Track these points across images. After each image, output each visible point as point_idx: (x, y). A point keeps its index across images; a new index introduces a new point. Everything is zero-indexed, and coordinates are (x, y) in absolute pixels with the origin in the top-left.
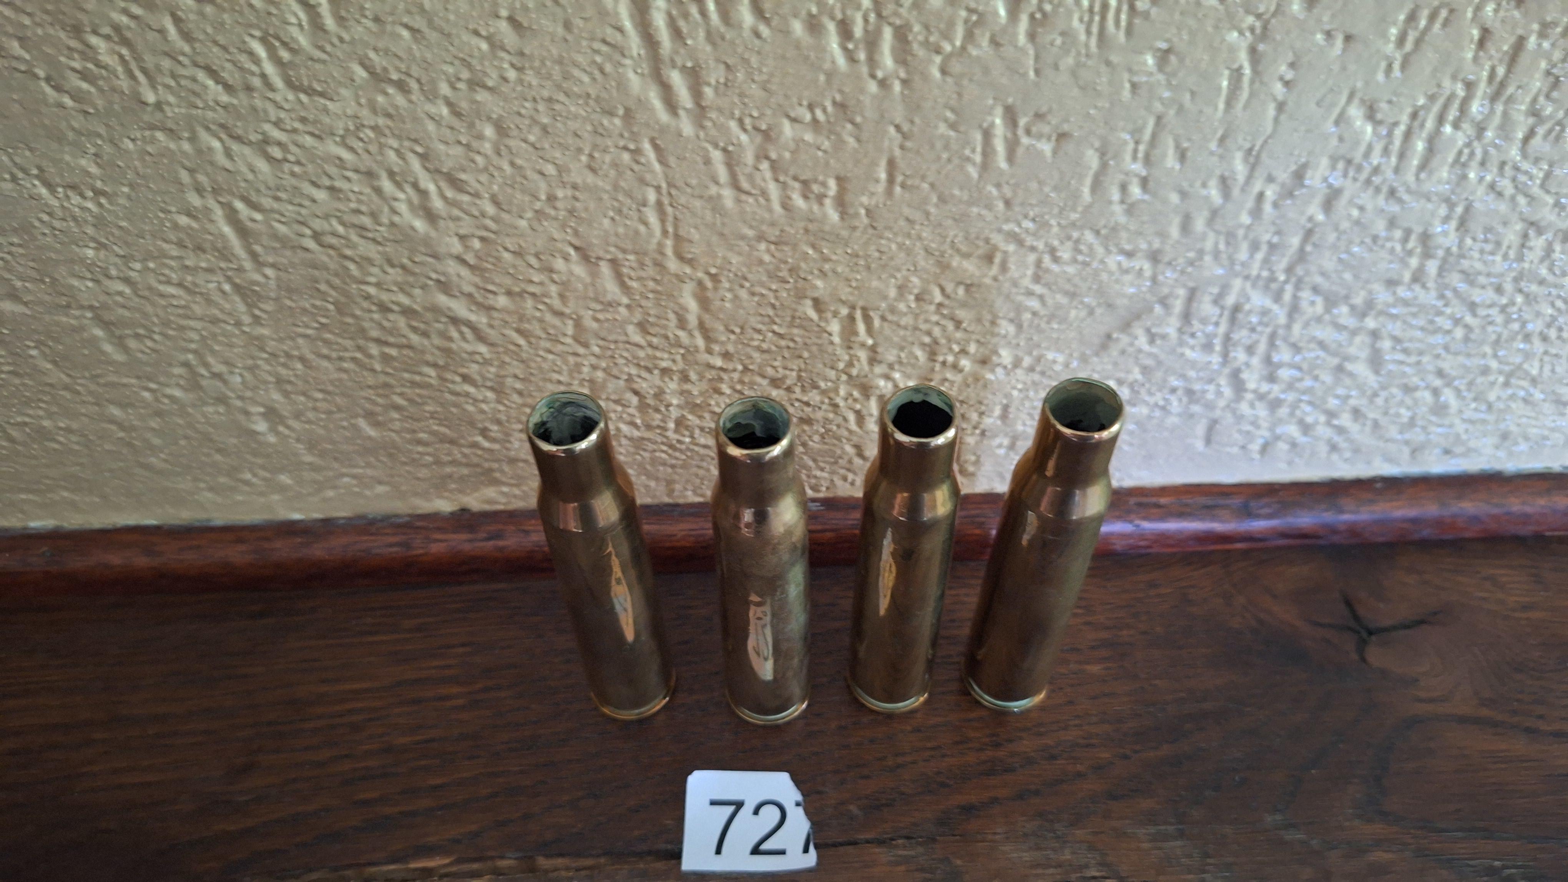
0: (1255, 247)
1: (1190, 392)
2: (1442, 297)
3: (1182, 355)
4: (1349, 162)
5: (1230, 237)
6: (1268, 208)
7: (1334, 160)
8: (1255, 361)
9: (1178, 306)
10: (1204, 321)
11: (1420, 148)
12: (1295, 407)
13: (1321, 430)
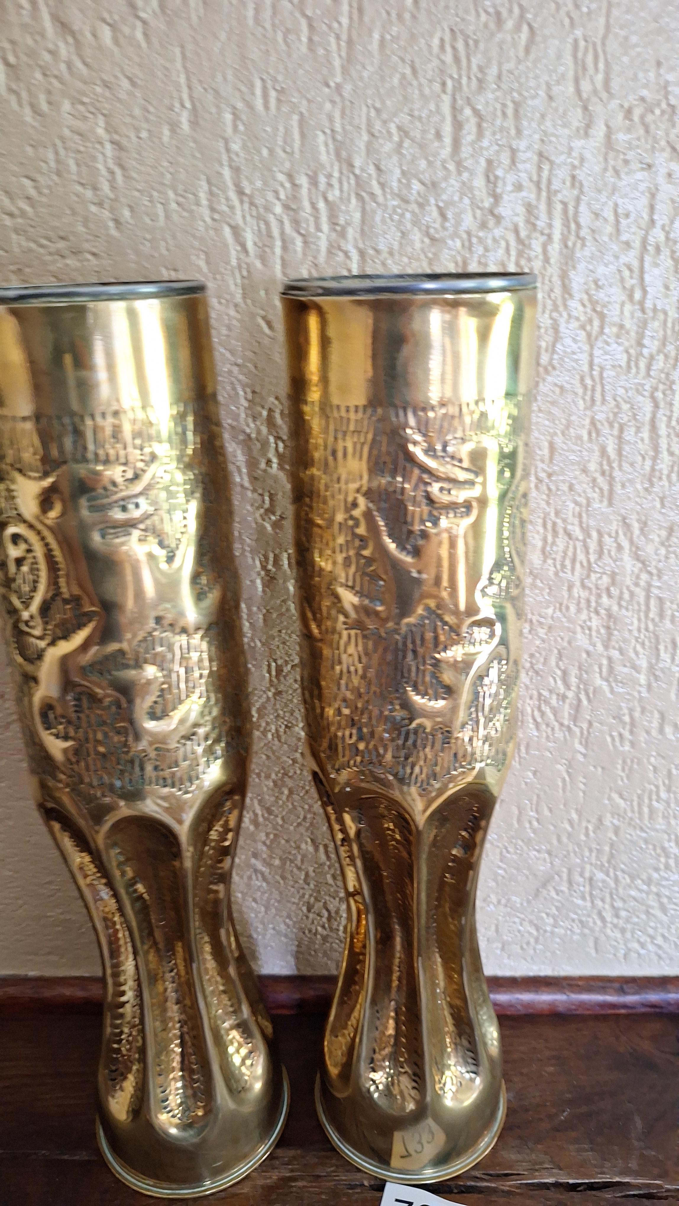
0: (591, 850)
1: (581, 922)
3: (572, 901)
4: (619, 815)
5: (579, 846)
6: (591, 834)
7: (613, 815)
8: (607, 907)
9: (565, 876)
10: (578, 885)
11: (646, 810)
12: (633, 932)
13: (650, 947)
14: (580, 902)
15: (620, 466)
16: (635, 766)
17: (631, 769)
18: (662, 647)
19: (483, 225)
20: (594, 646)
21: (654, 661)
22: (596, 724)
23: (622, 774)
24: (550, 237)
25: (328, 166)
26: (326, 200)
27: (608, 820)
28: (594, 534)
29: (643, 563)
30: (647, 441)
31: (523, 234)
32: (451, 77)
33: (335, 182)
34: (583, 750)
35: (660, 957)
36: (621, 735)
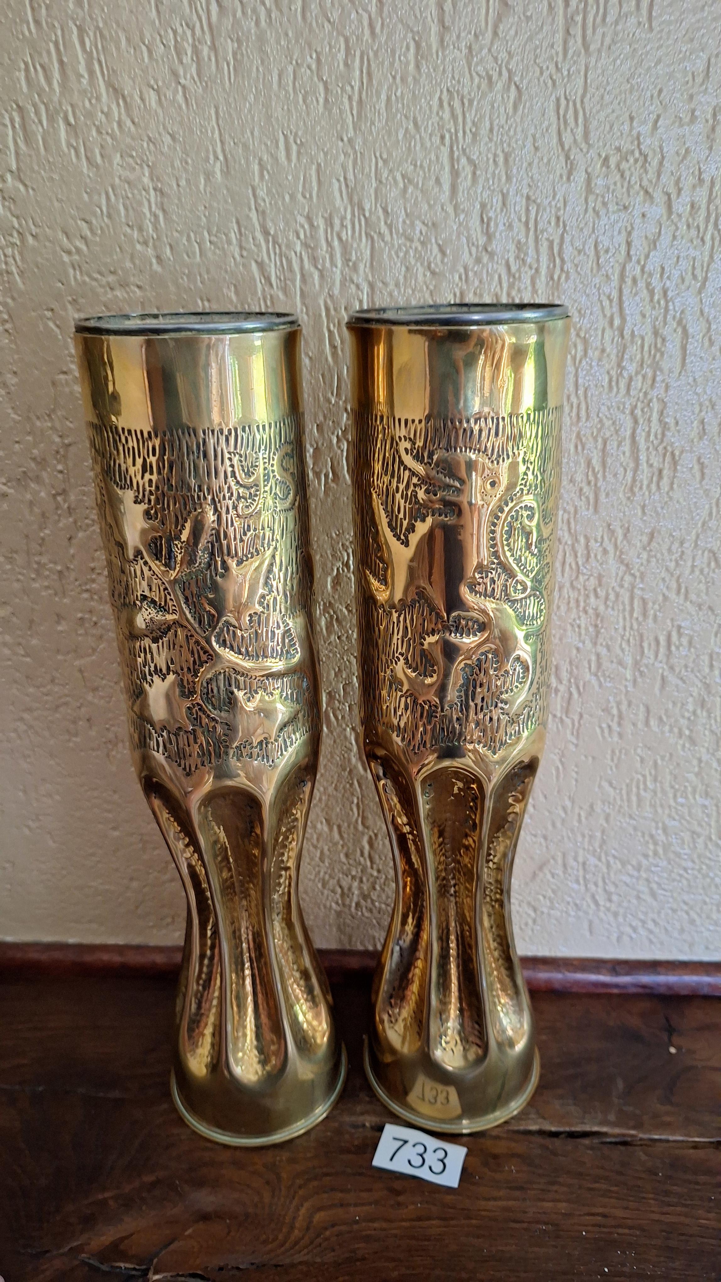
0: (583, 836)
1: (576, 905)
2: (670, 863)
3: (567, 885)
4: (609, 803)
5: (572, 830)
6: (583, 819)
7: (603, 802)
8: (600, 890)
9: (560, 861)
10: (572, 868)
11: (634, 799)
12: (625, 917)
13: (641, 931)
14: (575, 886)
15: (604, 477)
16: (623, 757)
17: (619, 759)
18: (645, 645)
19: (478, 260)
20: (584, 643)
21: (638, 658)
22: (585, 716)
23: (611, 764)
24: (537, 270)
25: (342, 210)
26: (340, 239)
27: (598, 808)
28: (582, 540)
30: (627, 454)
31: (514, 269)
32: (449, 131)
33: (348, 223)
34: (575, 741)
35: (651, 942)
36: (609, 727)
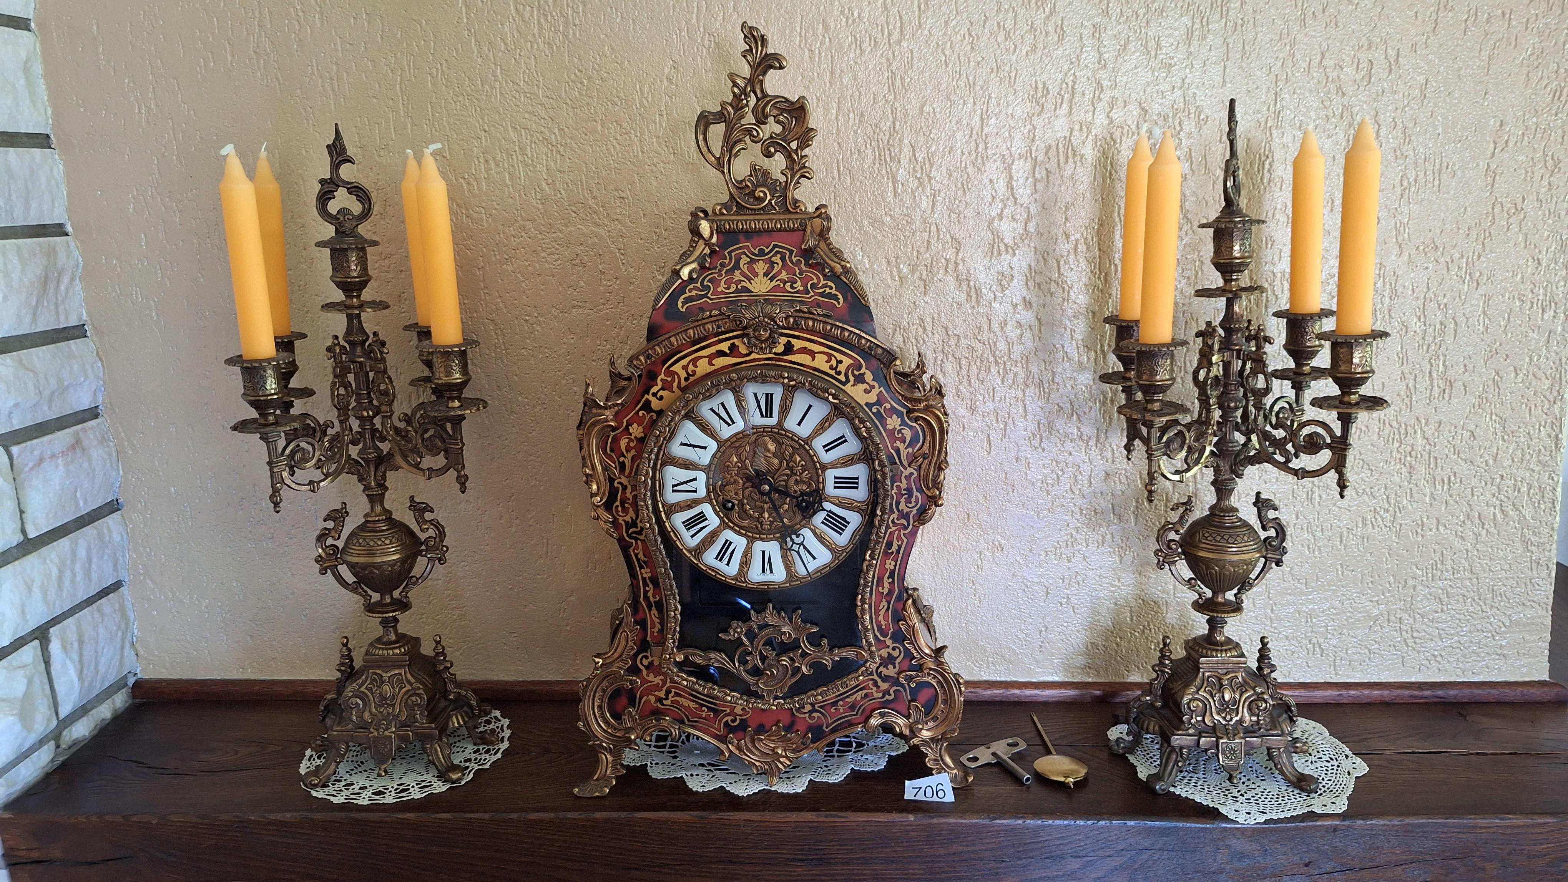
29: (1427, 439)
